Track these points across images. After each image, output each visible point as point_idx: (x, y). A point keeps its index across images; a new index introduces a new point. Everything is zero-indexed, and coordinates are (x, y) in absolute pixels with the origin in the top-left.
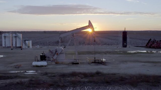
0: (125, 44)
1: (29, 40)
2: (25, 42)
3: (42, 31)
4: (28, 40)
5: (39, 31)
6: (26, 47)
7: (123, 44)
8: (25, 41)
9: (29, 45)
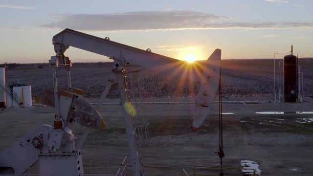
0: (293, 92)
1: (24, 85)
2: (12, 91)
3: (96, 62)
4: (19, 85)
5: (90, 62)
6: (15, 105)
7: (287, 92)
8: (11, 87)
9: (23, 98)
